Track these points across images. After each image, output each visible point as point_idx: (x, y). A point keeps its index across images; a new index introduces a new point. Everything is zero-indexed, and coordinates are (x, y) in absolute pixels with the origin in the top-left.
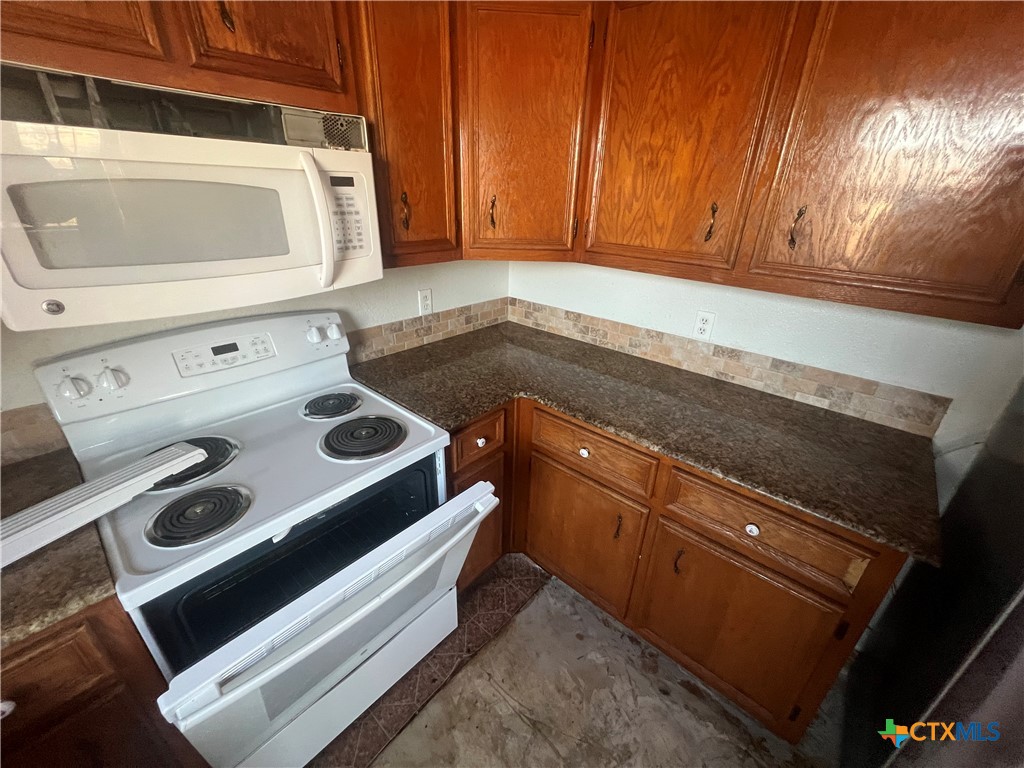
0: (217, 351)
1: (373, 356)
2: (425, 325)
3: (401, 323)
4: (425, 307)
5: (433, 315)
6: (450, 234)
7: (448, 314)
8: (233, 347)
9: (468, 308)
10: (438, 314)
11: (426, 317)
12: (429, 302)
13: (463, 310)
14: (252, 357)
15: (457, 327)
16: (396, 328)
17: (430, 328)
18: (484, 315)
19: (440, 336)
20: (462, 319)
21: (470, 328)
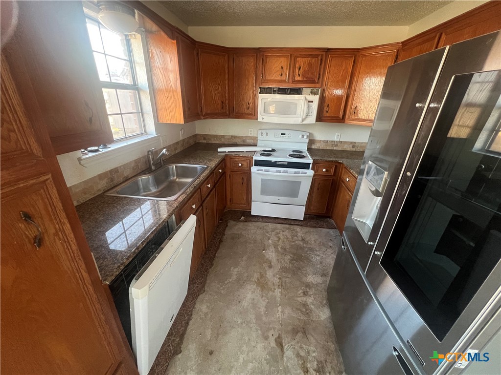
0: (282, 134)
1: (316, 148)
2: (336, 143)
3: (328, 141)
4: (337, 138)
5: (339, 141)
6: (341, 116)
7: (346, 143)
8: (285, 134)
9: (355, 143)
10: (341, 142)
11: (337, 141)
12: (339, 137)
13: (351, 143)
14: (287, 137)
15: (348, 148)
16: (326, 142)
17: (337, 145)
18: (361, 147)
19: (340, 149)
20: (351, 146)
21: (354, 150)
